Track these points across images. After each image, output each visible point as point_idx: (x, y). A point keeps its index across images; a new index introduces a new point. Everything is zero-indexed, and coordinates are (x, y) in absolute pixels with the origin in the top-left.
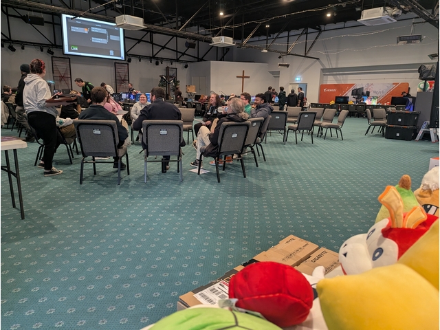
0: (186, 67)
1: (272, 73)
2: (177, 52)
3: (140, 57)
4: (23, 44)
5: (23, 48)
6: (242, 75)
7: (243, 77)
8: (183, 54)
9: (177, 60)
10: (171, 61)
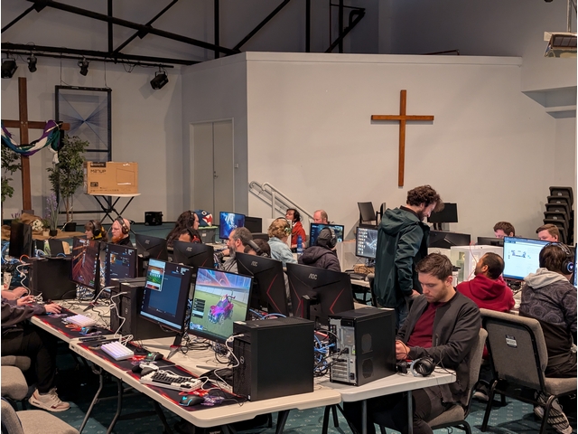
0: (159, 83)
1: (543, 97)
2: (110, 20)
6: (397, 112)
7: (402, 120)
8: (143, 31)
9: (114, 56)
10: (84, 59)
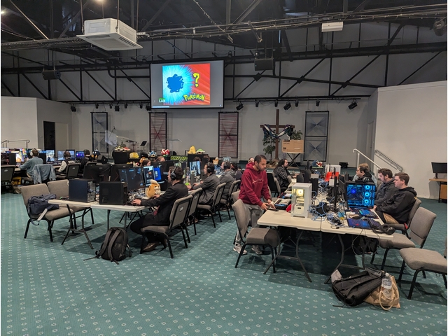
0: (352, 106)
2: (330, 82)
3: (258, 101)
4: (127, 103)
5: (126, 107)
9: (331, 97)
